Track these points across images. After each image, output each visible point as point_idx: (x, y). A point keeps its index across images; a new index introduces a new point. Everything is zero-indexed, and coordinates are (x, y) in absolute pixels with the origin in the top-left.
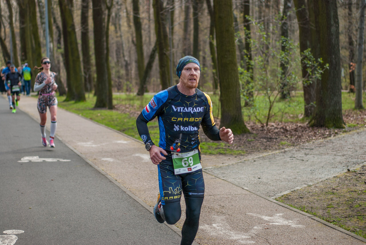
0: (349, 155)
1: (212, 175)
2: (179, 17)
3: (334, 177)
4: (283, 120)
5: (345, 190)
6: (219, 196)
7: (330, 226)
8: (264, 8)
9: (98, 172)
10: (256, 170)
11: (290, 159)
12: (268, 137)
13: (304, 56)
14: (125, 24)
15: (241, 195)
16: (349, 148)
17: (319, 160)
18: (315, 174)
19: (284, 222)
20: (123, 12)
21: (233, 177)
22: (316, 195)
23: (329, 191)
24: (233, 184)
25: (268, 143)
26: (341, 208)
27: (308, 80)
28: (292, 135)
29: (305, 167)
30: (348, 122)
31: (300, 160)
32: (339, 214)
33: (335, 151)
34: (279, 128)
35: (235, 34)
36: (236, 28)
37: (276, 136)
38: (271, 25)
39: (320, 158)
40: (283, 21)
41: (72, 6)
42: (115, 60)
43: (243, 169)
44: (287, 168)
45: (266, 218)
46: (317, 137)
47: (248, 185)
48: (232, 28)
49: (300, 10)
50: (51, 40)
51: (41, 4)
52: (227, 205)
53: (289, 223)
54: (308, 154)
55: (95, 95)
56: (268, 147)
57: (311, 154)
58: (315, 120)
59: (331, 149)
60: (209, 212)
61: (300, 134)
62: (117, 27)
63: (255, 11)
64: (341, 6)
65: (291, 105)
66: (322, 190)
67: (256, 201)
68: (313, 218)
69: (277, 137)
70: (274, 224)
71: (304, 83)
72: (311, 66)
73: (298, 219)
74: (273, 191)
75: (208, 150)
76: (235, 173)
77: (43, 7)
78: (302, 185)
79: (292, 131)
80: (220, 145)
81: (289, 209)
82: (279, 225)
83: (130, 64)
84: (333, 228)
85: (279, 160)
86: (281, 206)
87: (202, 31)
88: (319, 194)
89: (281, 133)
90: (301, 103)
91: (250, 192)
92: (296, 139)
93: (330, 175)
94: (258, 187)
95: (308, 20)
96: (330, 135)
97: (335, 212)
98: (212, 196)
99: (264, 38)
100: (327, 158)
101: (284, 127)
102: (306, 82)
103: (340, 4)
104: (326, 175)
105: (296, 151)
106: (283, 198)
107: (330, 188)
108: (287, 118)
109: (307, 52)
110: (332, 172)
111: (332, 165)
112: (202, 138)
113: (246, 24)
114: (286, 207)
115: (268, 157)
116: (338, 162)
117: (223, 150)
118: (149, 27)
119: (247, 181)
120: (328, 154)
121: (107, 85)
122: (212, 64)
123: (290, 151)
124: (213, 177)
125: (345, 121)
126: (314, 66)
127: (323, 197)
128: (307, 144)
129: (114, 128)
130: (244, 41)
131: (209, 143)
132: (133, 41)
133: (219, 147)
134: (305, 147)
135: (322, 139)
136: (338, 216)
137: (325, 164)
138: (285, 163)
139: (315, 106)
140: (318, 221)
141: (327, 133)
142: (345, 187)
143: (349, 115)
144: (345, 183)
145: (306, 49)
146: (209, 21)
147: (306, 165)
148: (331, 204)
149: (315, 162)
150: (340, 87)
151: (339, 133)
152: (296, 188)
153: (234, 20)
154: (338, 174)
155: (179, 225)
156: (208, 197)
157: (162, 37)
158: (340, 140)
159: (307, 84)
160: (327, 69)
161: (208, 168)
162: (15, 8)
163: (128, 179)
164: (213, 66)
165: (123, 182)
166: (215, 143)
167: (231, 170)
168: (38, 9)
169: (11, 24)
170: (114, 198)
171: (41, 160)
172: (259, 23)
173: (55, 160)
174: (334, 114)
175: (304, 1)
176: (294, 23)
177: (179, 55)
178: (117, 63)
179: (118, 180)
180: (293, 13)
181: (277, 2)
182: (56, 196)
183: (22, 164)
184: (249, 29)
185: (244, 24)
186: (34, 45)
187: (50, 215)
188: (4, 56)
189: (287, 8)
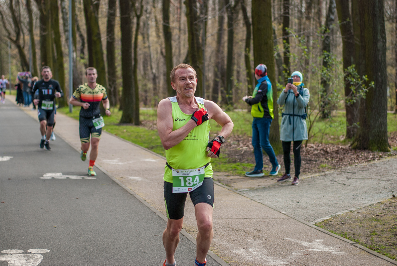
0: (395, 180)
1: (248, 198)
2: (213, 27)
3: (378, 203)
4: (324, 141)
5: (390, 217)
6: (255, 219)
7: (374, 254)
8: (304, 20)
9: (126, 192)
10: (295, 193)
11: (331, 183)
12: (307, 159)
13: (348, 72)
14: (154, 34)
15: (278, 219)
16: (394, 173)
17: (362, 185)
18: (358, 200)
19: (325, 249)
20: (152, 21)
21: (270, 201)
22: (359, 221)
23: (372, 218)
24: (270, 207)
25: (308, 165)
26: (385, 236)
27: (352, 99)
28: (333, 158)
29: (347, 192)
30: (393, 145)
31: (342, 184)
32: (383, 241)
33: (379, 176)
34: (319, 149)
35: (274, 47)
36: (275, 40)
37: (315, 158)
38: (311, 38)
39: (363, 183)
40: (326, 35)
41: (98, 14)
42: (142, 72)
43: (281, 192)
44: (328, 193)
45: (306, 244)
46: (360, 160)
47: (286, 209)
48: (271, 41)
49: (344, 24)
50: (74, 49)
51: (64, 10)
52: (264, 229)
53: (330, 250)
54: (350, 178)
55: (120, 109)
56: (307, 169)
57: (354, 178)
58: (357, 142)
59: (375, 173)
60: (245, 236)
61: (342, 157)
62: (146, 37)
63: (294, 24)
64: (388, 20)
65: (333, 125)
66: (365, 216)
67: (295, 226)
68: (356, 245)
69: (317, 159)
70: (314, 250)
71: (348, 102)
72: (355, 83)
73: (339, 246)
74: (313, 216)
75: (242, 171)
76: (272, 196)
77: (67, 14)
78: (343, 210)
79: (333, 153)
81: (330, 235)
82: (319, 252)
83: (158, 77)
84: (377, 256)
85: (319, 184)
86: (321, 232)
87: (237, 43)
88: (362, 220)
89: (321, 155)
90: (343, 123)
91: (288, 216)
92: (337, 162)
93: (374, 200)
94: (296, 211)
95: (353, 34)
96: (374, 159)
97: (378, 239)
98: (248, 220)
99: (305, 53)
100: (371, 182)
101: (325, 149)
102: (349, 101)
103: (387, 18)
104: (369, 201)
105: (338, 174)
106: (323, 223)
107: (374, 214)
108: (327, 139)
109: (351, 69)
110: (376, 198)
111: (376, 190)
112: (236, 158)
113: (286, 37)
114: (326, 233)
115: (307, 180)
116: (382, 188)
118: (179, 37)
119: (285, 204)
120: (371, 178)
121: (134, 99)
122: (248, 79)
123: (330, 174)
124: (249, 199)
125: (390, 144)
126: (358, 84)
127: (366, 224)
128: (349, 167)
129: (141, 146)
130: (282, 55)
131: (244, 164)
132: (162, 53)
134: (346, 171)
135: (366, 163)
136: (382, 244)
137: (368, 189)
138: (325, 187)
139: (359, 127)
140: (361, 249)
141: (371, 157)
142: (390, 214)
143: (395, 138)
144: (390, 209)
145: (350, 65)
146: (245, 33)
147: (348, 189)
148: (375, 232)
149: (358, 187)
150: (386, 106)
151: (383, 156)
152: (337, 214)
153: (273, 32)
154: (382, 199)
155: (213, 249)
156: (243, 220)
157: (196, 49)
158: (384, 164)
159: (351, 103)
160: (372, 87)
161: (243, 190)
162: (35, 14)
163: (158, 199)
164: (248, 81)
165: (152, 202)
166: (250, 164)
167: (267, 193)
168: (60, 15)
169: (31, 31)
170: (143, 219)
171: (64, 177)
172: (299, 36)
173: (79, 178)
174: (378, 136)
175: (349, 14)
176: (337, 37)
177: (212, 68)
178: (144, 76)
179: (147, 201)
180: (336, 26)
181: (319, 13)
182: (81, 215)
183: (45, 180)
184: (288, 42)
185: (284, 37)
186: (55, 54)
187: (77, 235)
188: (22, 65)
189: (329, 20)
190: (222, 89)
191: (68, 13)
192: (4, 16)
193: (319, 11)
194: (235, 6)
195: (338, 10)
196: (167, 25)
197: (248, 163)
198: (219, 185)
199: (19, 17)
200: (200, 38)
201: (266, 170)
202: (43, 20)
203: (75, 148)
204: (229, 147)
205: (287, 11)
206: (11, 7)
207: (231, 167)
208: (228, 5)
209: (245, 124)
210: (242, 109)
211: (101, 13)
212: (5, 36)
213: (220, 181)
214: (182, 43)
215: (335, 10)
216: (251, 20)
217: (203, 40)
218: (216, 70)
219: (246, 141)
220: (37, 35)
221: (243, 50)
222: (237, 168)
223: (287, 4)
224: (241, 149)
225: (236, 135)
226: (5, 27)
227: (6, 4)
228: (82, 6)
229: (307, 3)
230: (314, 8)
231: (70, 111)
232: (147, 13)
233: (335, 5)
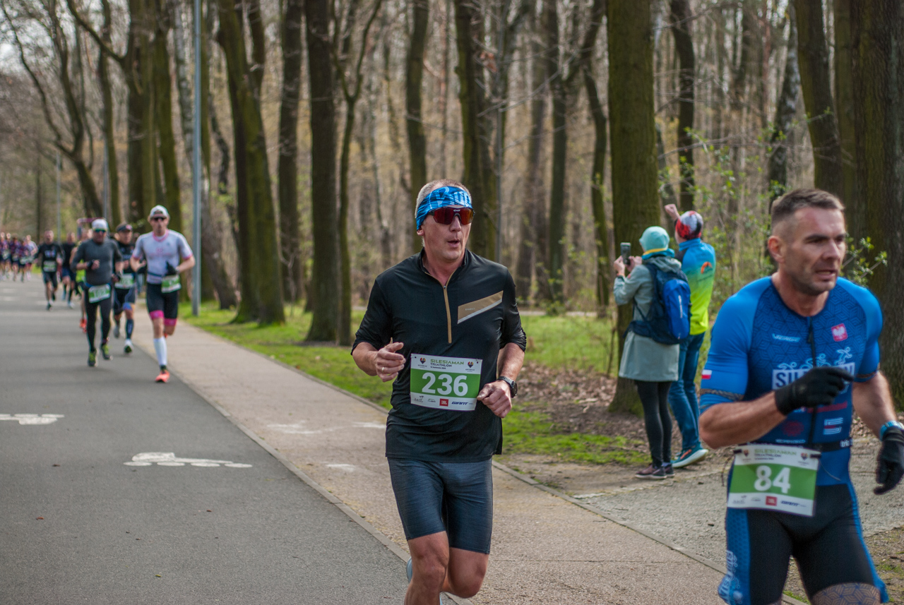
1: (597, 514)
2: (519, 125)
3: (895, 528)
6: (613, 563)
8: (727, 109)
9: (321, 497)
10: (704, 505)
14: (386, 139)
15: (666, 564)
17: (859, 487)
20: (382, 110)
21: (648, 521)
23: (882, 563)
24: (647, 536)
35: (660, 172)
36: (661, 156)
38: (743, 151)
39: (860, 482)
40: (776, 145)
41: (259, 93)
42: (359, 226)
43: (672, 502)
47: (685, 542)
48: (652, 157)
49: (819, 120)
50: (205, 171)
51: (184, 84)
52: (634, 587)
55: (308, 309)
62: (368, 145)
63: (703, 119)
75: (584, 452)
76: (652, 510)
77: (189, 93)
80: (615, 441)
83: (394, 238)
87: (574, 161)
91: (689, 557)
93: (885, 523)
94: (707, 546)
95: (838, 143)
98: (597, 564)
99: (730, 185)
104: (874, 523)
107: (886, 555)
111: (891, 500)
112: (571, 423)
113: (686, 149)
117: (621, 455)
118: (443, 147)
119: (682, 530)
121: (340, 287)
122: (600, 243)
124: (599, 518)
129: (355, 393)
130: (677, 189)
131: (588, 436)
132: (403, 182)
133: (613, 446)
135: (866, 437)
146: (593, 138)
153: (656, 137)
156: (586, 565)
157: (481, 174)
160: (883, 264)
161: (587, 496)
162: (117, 93)
163: (392, 515)
164: (599, 247)
165: (378, 521)
166: (602, 436)
167: (641, 504)
168: (175, 96)
169: (107, 131)
170: (358, 559)
171: (180, 462)
172: (717, 147)
173: (214, 464)
174: (896, 375)
175: (828, 97)
176: (801, 150)
177: (517, 218)
178: (362, 234)
179: (368, 518)
180: (801, 125)
181: (761, 96)
182: (218, 549)
183: (135, 469)
184: (690, 161)
185: (681, 149)
186: (163, 183)
187: (207, 595)
188: (86, 207)
189: (784, 112)
190: (540, 264)
191: (193, 91)
192: (48, 96)
193: (762, 89)
194: (571, 77)
195: (804, 89)
196: (416, 119)
197: (598, 434)
198: (531, 485)
199: (81, 99)
200: (491, 149)
201: (639, 450)
202: (136, 106)
203: (206, 397)
204: (554, 398)
205: (688, 90)
206: (63, 76)
207: (559, 444)
208: (554, 76)
209: (591, 346)
210: (584, 310)
211: (268, 92)
212: (49, 141)
213: (534, 475)
214: (450, 159)
215: (799, 89)
216: (606, 109)
217: (497, 155)
218: (527, 221)
219: (593, 383)
220: (121, 139)
221: (588, 177)
222: (572, 446)
223: (688, 74)
224: (581, 402)
225: (571, 371)
226: (49, 121)
227: (52, 70)
228: (224, 76)
229: (733, 71)
230: (751, 82)
231: (195, 313)
232: (371, 93)
233: (797, 77)
